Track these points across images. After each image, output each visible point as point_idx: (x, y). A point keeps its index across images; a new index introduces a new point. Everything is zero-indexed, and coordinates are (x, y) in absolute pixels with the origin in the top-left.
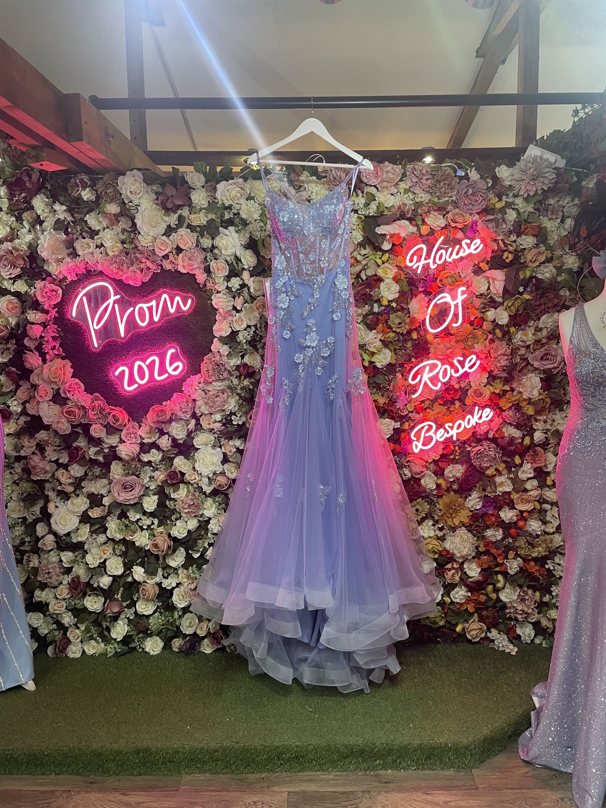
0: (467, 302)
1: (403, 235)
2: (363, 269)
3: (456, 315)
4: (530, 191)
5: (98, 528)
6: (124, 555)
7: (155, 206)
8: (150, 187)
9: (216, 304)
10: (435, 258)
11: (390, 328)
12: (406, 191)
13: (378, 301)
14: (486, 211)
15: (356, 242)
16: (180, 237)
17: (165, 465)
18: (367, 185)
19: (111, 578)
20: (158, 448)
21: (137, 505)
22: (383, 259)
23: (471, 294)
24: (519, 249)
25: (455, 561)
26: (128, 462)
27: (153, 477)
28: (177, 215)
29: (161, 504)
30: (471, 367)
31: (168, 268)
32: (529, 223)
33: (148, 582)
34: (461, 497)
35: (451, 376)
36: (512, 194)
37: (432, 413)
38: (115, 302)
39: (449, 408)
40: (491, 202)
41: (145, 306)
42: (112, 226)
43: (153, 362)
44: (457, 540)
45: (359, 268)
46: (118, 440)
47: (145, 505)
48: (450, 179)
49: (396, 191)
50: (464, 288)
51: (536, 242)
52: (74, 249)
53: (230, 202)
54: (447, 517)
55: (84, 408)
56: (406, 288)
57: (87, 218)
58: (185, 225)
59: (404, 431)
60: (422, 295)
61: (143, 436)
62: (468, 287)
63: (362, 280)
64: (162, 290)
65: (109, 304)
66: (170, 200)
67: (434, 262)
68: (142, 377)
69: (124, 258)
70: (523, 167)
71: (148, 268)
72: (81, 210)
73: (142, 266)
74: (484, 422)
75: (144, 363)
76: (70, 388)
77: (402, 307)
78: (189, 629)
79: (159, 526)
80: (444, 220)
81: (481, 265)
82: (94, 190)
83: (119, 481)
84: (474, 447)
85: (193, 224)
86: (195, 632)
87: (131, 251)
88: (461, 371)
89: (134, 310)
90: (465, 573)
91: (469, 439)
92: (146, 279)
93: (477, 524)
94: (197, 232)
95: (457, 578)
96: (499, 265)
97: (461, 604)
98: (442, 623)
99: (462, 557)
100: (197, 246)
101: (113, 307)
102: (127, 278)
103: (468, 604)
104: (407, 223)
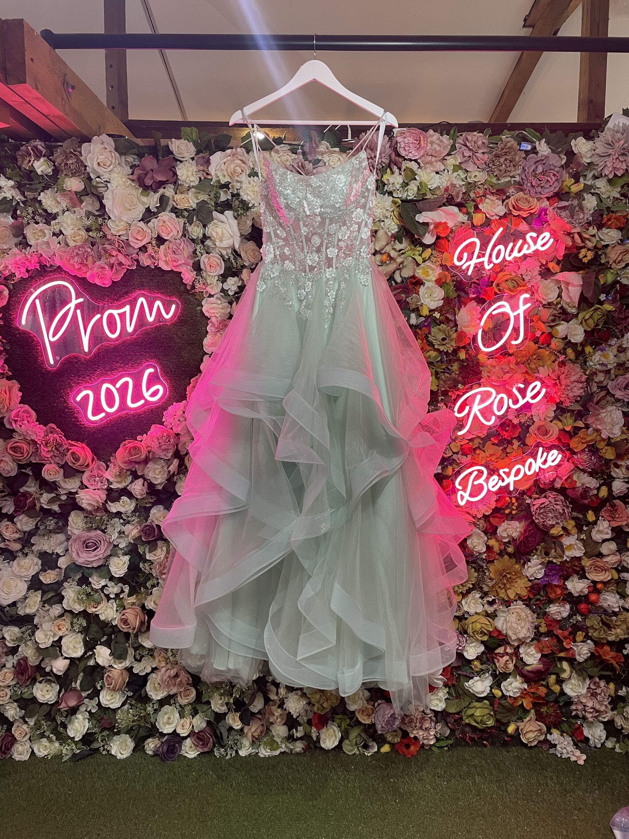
0: (531, 314)
1: (451, 224)
2: (398, 269)
3: (516, 330)
4: (618, 169)
5: (52, 597)
6: (85, 631)
7: (129, 182)
8: (123, 157)
9: (207, 311)
10: (490, 255)
11: (431, 344)
12: (457, 168)
13: (417, 310)
14: (559, 195)
15: (389, 234)
16: (161, 224)
17: (139, 516)
18: (405, 159)
19: (68, 661)
20: (130, 495)
21: (102, 568)
22: (423, 256)
23: (536, 303)
24: (599, 246)
25: (509, 643)
26: (90, 513)
27: (124, 532)
28: (158, 195)
29: (133, 568)
30: (534, 397)
31: (146, 264)
32: (613, 212)
33: (115, 666)
34: (517, 563)
35: (509, 407)
36: (591, 174)
37: (483, 454)
38: (77, 306)
39: (505, 448)
40: (565, 184)
41: (115, 312)
42: (74, 207)
43: (126, 384)
44: (513, 618)
45: (392, 267)
46: (78, 484)
47: (113, 569)
48: (513, 153)
49: (443, 167)
50: (527, 296)
51: (620, 237)
52: (25, 238)
53: (228, 179)
54: (499, 587)
55: (34, 442)
56: (453, 295)
57: (42, 197)
58: (169, 208)
59: (446, 476)
60: (473, 304)
61: (111, 480)
62: (532, 294)
63: (396, 283)
64: (138, 292)
65: (69, 310)
66: (149, 175)
67: (490, 262)
68: (111, 404)
69: (89, 250)
70: (610, 139)
71: (120, 264)
72: (33, 187)
73: (113, 260)
74: (550, 467)
75: (114, 386)
76: (18, 416)
77: (447, 318)
78: (167, 726)
79: (130, 595)
80: (503, 207)
81: (551, 265)
82: (50, 160)
83: (79, 538)
84: (535, 499)
85: (178, 207)
86: (175, 731)
87: (98, 240)
88: (522, 402)
89: (101, 318)
90: (522, 659)
91: (529, 489)
92: (118, 278)
93: (538, 597)
94: (183, 217)
95: (511, 666)
96: (573, 266)
97: (515, 698)
98: (491, 723)
99: (519, 640)
100: (184, 235)
101: (75, 312)
102: (92, 275)
103: (523, 698)
104: (455, 209)
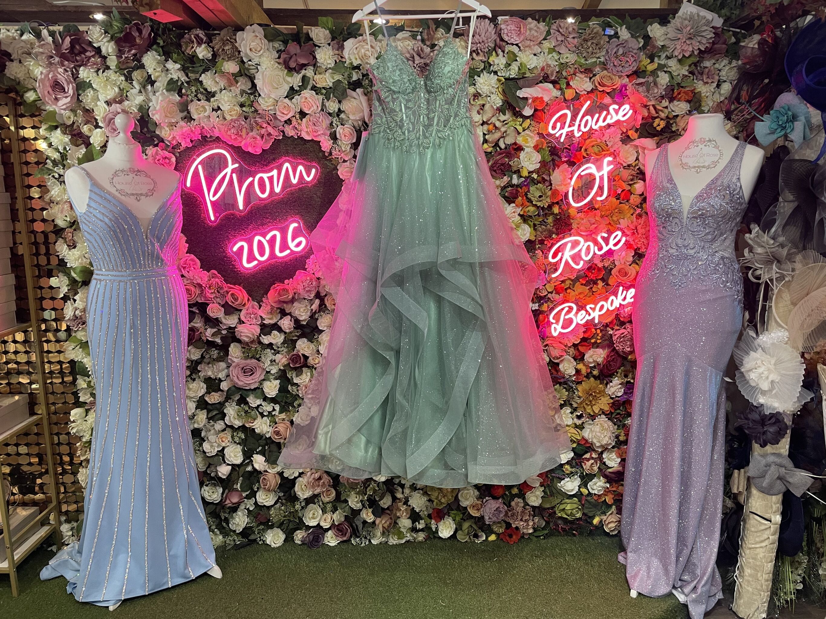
0: (614, 174)
1: (546, 99)
2: (502, 137)
3: (601, 188)
4: (686, 51)
5: (216, 414)
6: (242, 443)
7: (277, 65)
8: (271, 43)
9: (342, 174)
10: (579, 125)
11: (530, 201)
12: (552, 50)
13: (518, 172)
14: (637, 73)
15: (495, 107)
16: (303, 100)
17: (287, 347)
18: (508, 44)
19: (230, 467)
20: (280, 330)
21: (257, 390)
22: (523, 125)
23: (618, 164)
24: (671, 116)
25: (594, 450)
26: (247, 344)
27: (275, 361)
28: (301, 76)
29: (283, 390)
30: (615, 245)
31: (290, 135)
32: (682, 87)
33: (268, 470)
34: (601, 384)
35: (595, 254)
36: (665, 55)
37: (573, 293)
38: (233, 171)
39: (591, 288)
40: (643, 63)
41: (265, 176)
42: (230, 86)
43: (274, 237)
44: (597, 428)
45: (497, 135)
46: (236, 320)
47: (266, 390)
48: (598, 38)
49: (540, 50)
50: (610, 159)
51: (689, 109)
52: (189, 112)
53: (359, 62)
54: (586, 404)
55: (200, 286)
56: (548, 158)
57: (203, 78)
58: (309, 87)
59: (542, 312)
60: (565, 166)
61: (264, 316)
62: (615, 157)
63: (501, 149)
64: (284, 158)
65: (226, 174)
66: (293, 59)
67: (579, 130)
68: (262, 254)
69: (243, 123)
70: (679, 25)
71: (269, 134)
72: (196, 69)
73: (263, 131)
74: (629, 303)
75: (264, 238)
76: (185, 264)
77: (543, 178)
78: (313, 521)
79: (280, 412)
80: (591, 84)
81: (630, 133)
82: (210, 46)
83: (238, 365)
84: (617, 330)
85: (318, 86)
86: (319, 524)
87: (251, 115)
88: (605, 249)
89: (253, 181)
90: (604, 463)
91: (611, 322)
92: (267, 147)
93: (618, 411)
94: (322, 94)
95: (596, 468)
96: (649, 133)
97: (599, 495)
98: (579, 515)
99: (602, 446)
100: (322, 110)
101: (231, 177)
102: (246, 145)
103: (606, 495)
104: (550, 86)
